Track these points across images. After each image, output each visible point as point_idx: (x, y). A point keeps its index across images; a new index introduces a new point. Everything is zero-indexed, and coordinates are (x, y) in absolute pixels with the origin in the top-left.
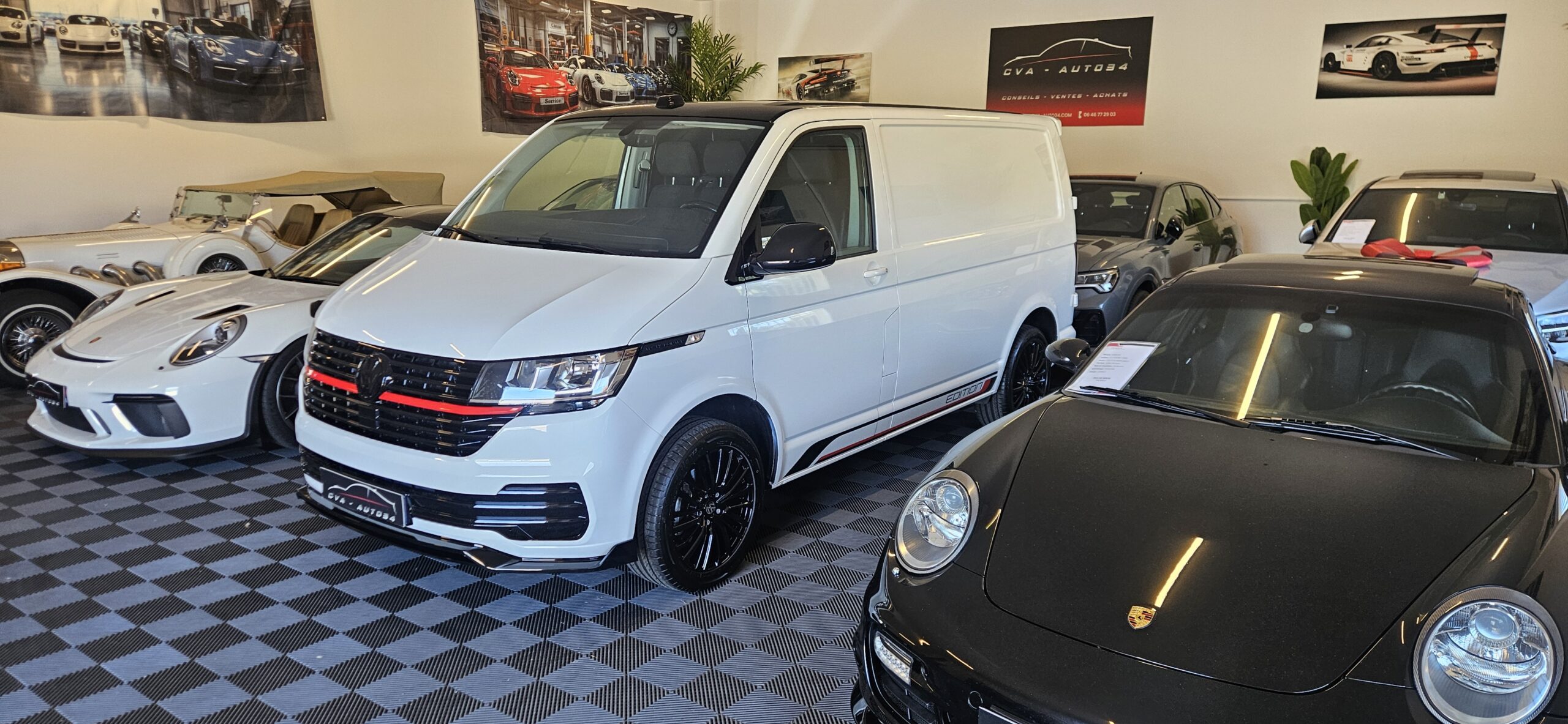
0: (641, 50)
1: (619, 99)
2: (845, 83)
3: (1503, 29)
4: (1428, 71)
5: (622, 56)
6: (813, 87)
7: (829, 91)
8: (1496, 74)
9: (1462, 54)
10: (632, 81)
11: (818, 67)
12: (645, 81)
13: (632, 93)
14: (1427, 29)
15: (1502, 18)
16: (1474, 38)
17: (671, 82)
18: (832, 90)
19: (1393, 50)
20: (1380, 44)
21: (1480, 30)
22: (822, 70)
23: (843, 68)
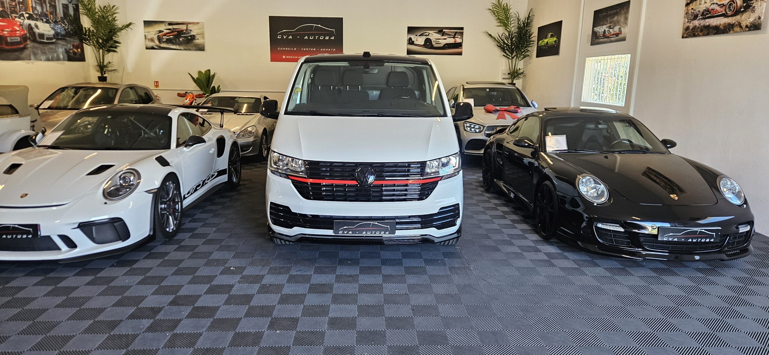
0: (56, 11)
1: (48, 39)
2: (189, 36)
3: (463, 32)
4: (442, 46)
5: (47, 13)
6: (168, 37)
7: (179, 40)
8: (462, 48)
9: (451, 41)
10: (53, 29)
11: (171, 27)
12: (59, 28)
13: (54, 35)
14: (441, 31)
15: (462, 29)
16: (455, 35)
17: (72, 30)
18: (181, 39)
19: (431, 38)
20: (426, 35)
21: (456, 32)
22: (174, 29)
23: (187, 29)
